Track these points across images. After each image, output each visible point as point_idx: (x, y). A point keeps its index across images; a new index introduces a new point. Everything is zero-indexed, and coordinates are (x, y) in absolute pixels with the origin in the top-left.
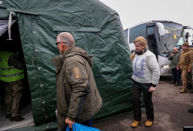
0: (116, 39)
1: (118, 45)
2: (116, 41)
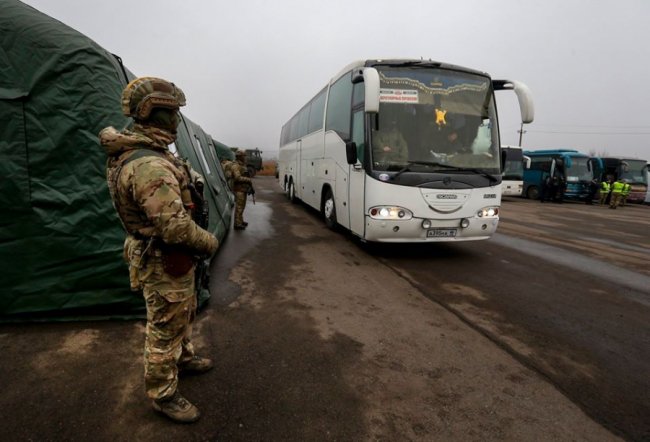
0: (74, 120)
1: (83, 135)
2: (74, 123)
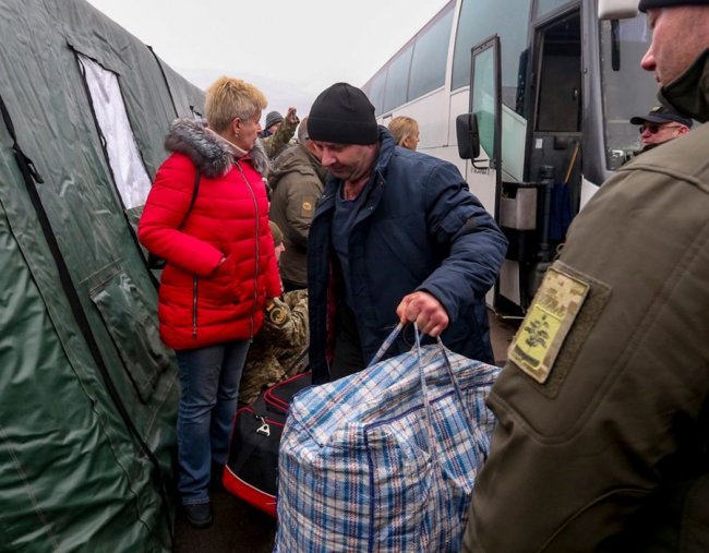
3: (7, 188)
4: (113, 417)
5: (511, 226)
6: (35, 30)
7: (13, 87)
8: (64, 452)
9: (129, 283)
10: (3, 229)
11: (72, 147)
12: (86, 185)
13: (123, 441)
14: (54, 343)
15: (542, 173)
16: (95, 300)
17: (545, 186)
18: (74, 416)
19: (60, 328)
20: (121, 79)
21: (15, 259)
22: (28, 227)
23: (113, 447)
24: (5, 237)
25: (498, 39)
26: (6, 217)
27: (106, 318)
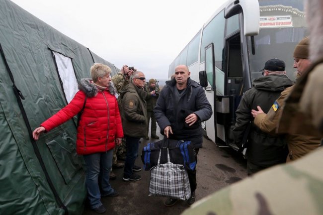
3: (5, 102)
4: (47, 192)
5: (220, 112)
6: (32, 43)
7: (17, 63)
8: (21, 207)
9: (67, 136)
10: (1, 118)
11: (45, 85)
12: (50, 99)
13: (50, 201)
14: (21, 162)
15: (231, 92)
16: (47, 144)
17: (232, 97)
18: (27, 192)
19: (25, 156)
20: (73, 60)
21: (6, 129)
22: (14, 116)
23: (45, 204)
24: (2, 121)
25: (213, 44)
26: (3, 113)
27: (52, 151)
